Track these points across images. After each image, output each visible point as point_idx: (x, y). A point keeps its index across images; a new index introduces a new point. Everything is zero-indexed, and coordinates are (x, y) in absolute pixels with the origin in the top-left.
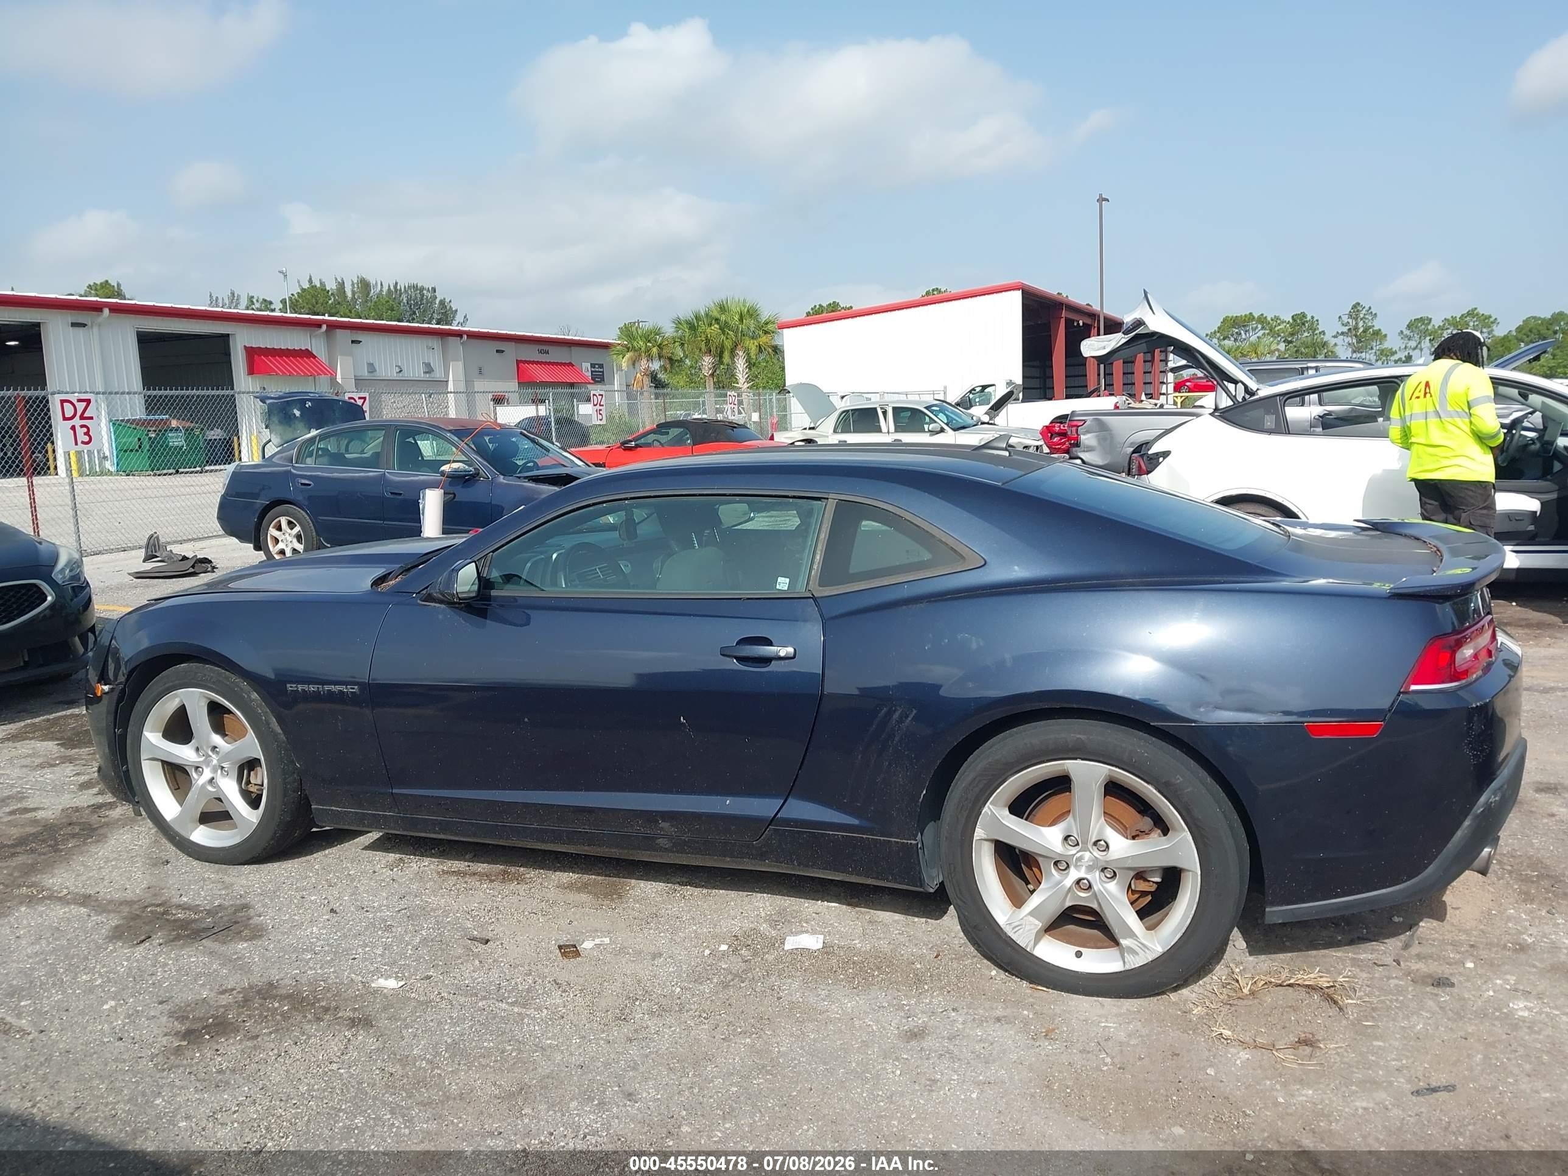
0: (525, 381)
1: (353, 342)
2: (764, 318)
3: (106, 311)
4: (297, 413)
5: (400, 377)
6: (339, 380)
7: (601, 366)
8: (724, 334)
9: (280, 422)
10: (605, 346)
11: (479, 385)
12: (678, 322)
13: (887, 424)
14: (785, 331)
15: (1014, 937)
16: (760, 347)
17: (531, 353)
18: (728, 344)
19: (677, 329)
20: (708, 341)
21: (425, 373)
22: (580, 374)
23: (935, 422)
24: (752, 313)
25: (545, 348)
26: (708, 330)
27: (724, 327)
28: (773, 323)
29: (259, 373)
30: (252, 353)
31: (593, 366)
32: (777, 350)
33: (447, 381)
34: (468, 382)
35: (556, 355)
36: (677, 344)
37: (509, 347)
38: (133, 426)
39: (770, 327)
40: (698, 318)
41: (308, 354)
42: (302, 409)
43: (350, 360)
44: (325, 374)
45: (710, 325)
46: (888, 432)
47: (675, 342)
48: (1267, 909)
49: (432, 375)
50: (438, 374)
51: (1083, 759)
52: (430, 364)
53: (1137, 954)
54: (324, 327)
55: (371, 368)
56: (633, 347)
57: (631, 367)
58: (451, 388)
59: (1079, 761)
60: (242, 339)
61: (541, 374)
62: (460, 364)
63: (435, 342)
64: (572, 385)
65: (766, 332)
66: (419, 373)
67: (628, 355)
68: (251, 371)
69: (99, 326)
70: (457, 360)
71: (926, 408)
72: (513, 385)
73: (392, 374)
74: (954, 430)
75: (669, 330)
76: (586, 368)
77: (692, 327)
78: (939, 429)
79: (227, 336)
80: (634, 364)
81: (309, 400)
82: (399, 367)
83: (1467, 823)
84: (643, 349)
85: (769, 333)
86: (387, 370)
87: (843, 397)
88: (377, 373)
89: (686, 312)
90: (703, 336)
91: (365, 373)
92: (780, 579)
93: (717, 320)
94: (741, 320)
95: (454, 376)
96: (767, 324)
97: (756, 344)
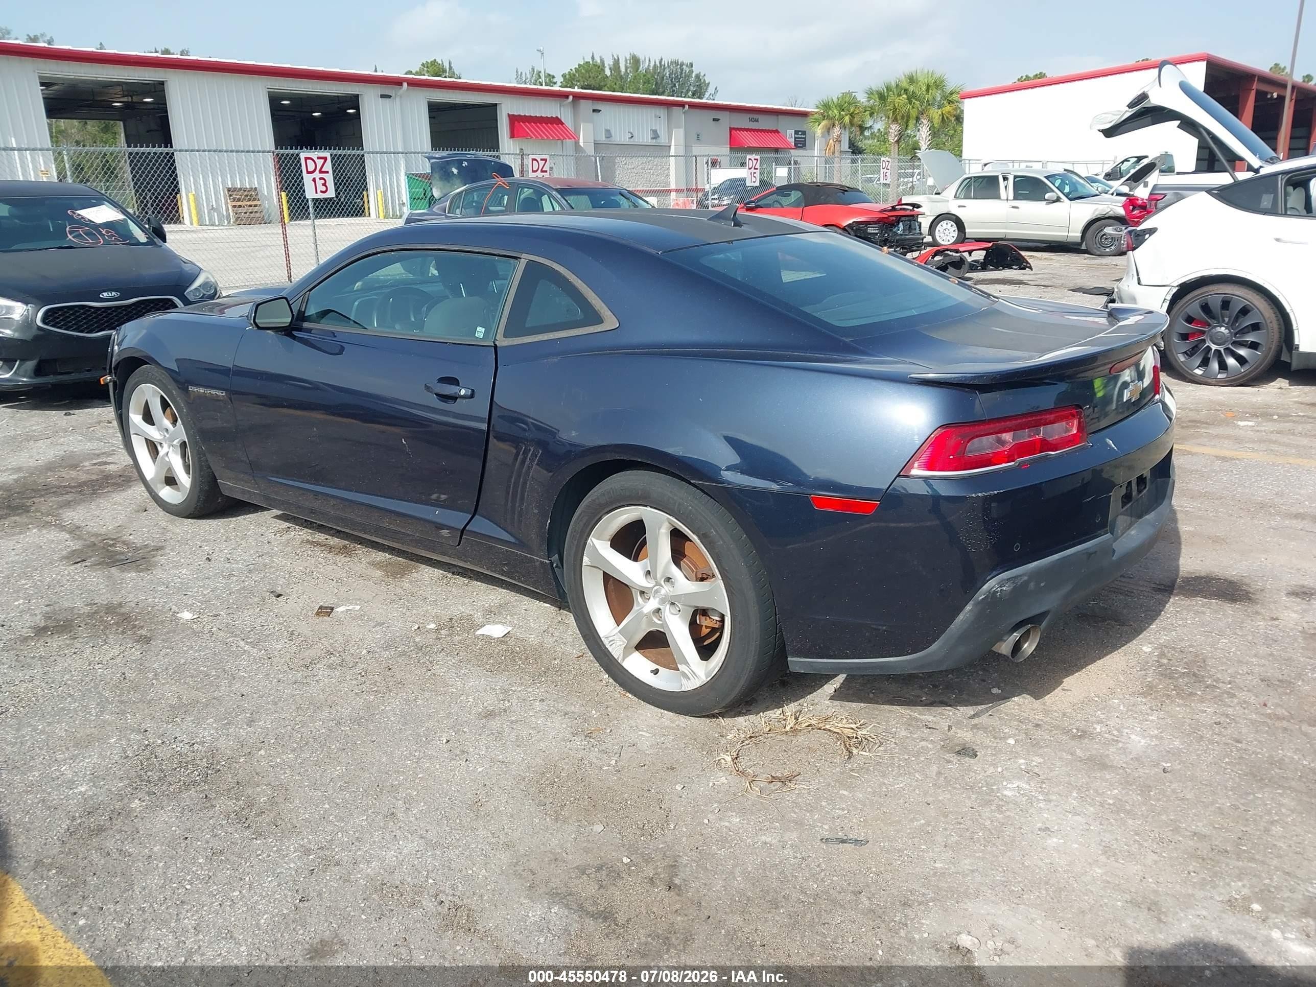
0: (736, 146)
1: (594, 111)
2: (948, 89)
3: (405, 85)
4: (455, 171)
5: (632, 142)
6: (581, 144)
7: (804, 133)
8: (910, 104)
9: (441, 179)
10: (804, 115)
11: (696, 150)
12: (870, 93)
13: (1006, 190)
14: (966, 101)
15: (610, 649)
16: (943, 118)
17: (742, 121)
18: (914, 113)
19: (869, 99)
20: (895, 110)
21: (652, 138)
22: (784, 140)
23: (1053, 191)
24: (938, 84)
25: (756, 116)
26: (897, 100)
27: (911, 97)
28: (958, 93)
29: (518, 137)
30: (515, 121)
31: (796, 132)
32: (959, 119)
33: (670, 146)
34: (687, 147)
35: (765, 123)
36: (868, 113)
37: (724, 116)
38: (420, 179)
39: (955, 97)
40: (889, 89)
41: (557, 121)
42: (460, 168)
43: (590, 126)
44: (570, 138)
45: (899, 95)
46: (1007, 200)
47: (865, 111)
48: (789, 659)
49: (658, 140)
50: (663, 140)
51: (651, 507)
52: (656, 131)
53: (689, 679)
54: (571, 98)
55: (608, 134)
56: (828, 116)
57: (826, 133)
58: (672, 152)
59: (648, 509)
60: (508, 108)
61: (750, 140)
62: (681, 131)
63: (662, 112)
64: (776, 150)
65: (950, 102)
66: (647, 139)
67: (823, 123)
68: (512, 136)
69: (401, 97)
70: (679, 127)
71: (1047, 177)
72: (726, 149)
73: (624, 139)
74: (1071, 200)
75: (862, 98)
76: (790, 136)
77: (882, 97)
78: (1055, 198)
79: (495, 106)
80: (828, 132)
81: (465, 160)
82: (631, 133)
83: (968, 607)
84: (837, 117)
85: (953, 103)
86: (621, 137)
87: (985, 165)
88: (613, 139)
89: (878, 84)
90: (892, 105)
91: (602, 138)
92: (479, 329)
93: (906, 90)
94: (928, 90)
95: (676, 140)
96: (951, 93)
97: (940, 113)
